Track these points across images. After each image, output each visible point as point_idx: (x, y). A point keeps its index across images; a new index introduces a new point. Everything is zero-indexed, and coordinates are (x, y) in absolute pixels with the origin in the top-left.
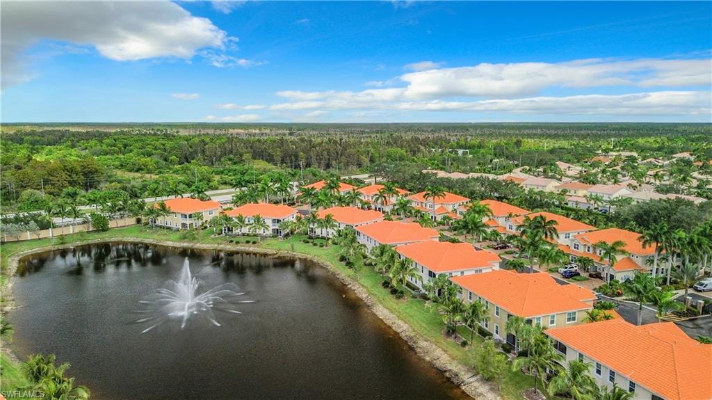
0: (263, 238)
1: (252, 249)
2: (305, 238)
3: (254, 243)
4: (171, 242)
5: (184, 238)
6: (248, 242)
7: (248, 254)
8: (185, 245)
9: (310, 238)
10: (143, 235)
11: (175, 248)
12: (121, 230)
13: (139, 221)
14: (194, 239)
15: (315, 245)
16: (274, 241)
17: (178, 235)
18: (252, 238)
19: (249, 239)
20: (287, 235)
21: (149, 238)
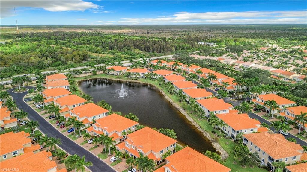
0: (139, 78)
1: (136, 81)
2: (150, 78)
3: (137, 80)
4: (114, 79)
5: (118, 78)
6: (135, 79)
7: (135, 82)
8: (118, 79)
9: (152, 79)
10: (106, 76)
11: (115, 80)
12: (100, 75)
13: (104, 72)
14: (121, 78)
15: (153, 81)
16: (142, 79)
17: (116, 77)
18: (136, 78)
19: (135, 78)
20: (145, 78)
21: (108, 77)
